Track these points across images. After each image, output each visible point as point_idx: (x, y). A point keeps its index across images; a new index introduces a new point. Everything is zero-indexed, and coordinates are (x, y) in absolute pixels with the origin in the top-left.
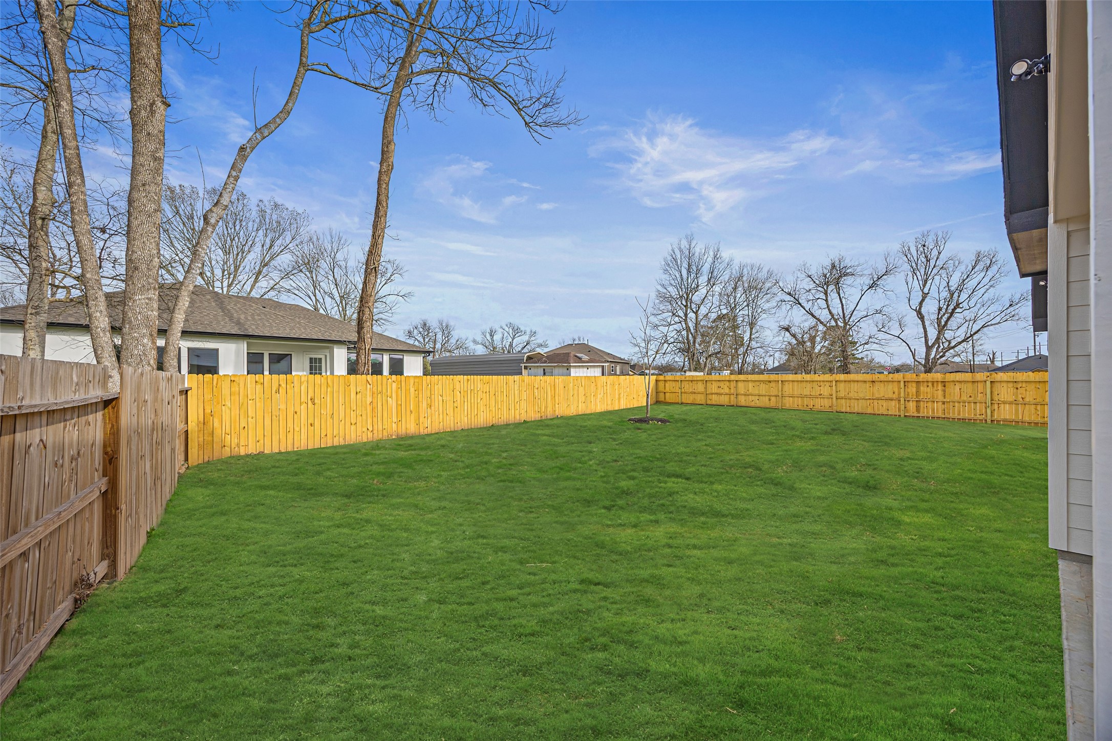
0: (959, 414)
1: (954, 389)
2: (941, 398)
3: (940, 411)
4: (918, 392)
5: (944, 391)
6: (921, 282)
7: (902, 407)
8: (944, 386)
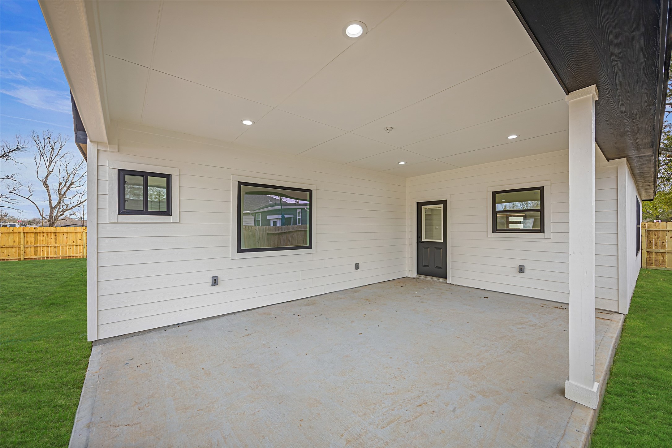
0: (66, 254)
1: (63, 237)
2: (53, 244)
3: (53, 253)
4: (35, 241)
5: (56, 239)
6: (47, 163)
7: (22, 252)
8: (56, 236)
